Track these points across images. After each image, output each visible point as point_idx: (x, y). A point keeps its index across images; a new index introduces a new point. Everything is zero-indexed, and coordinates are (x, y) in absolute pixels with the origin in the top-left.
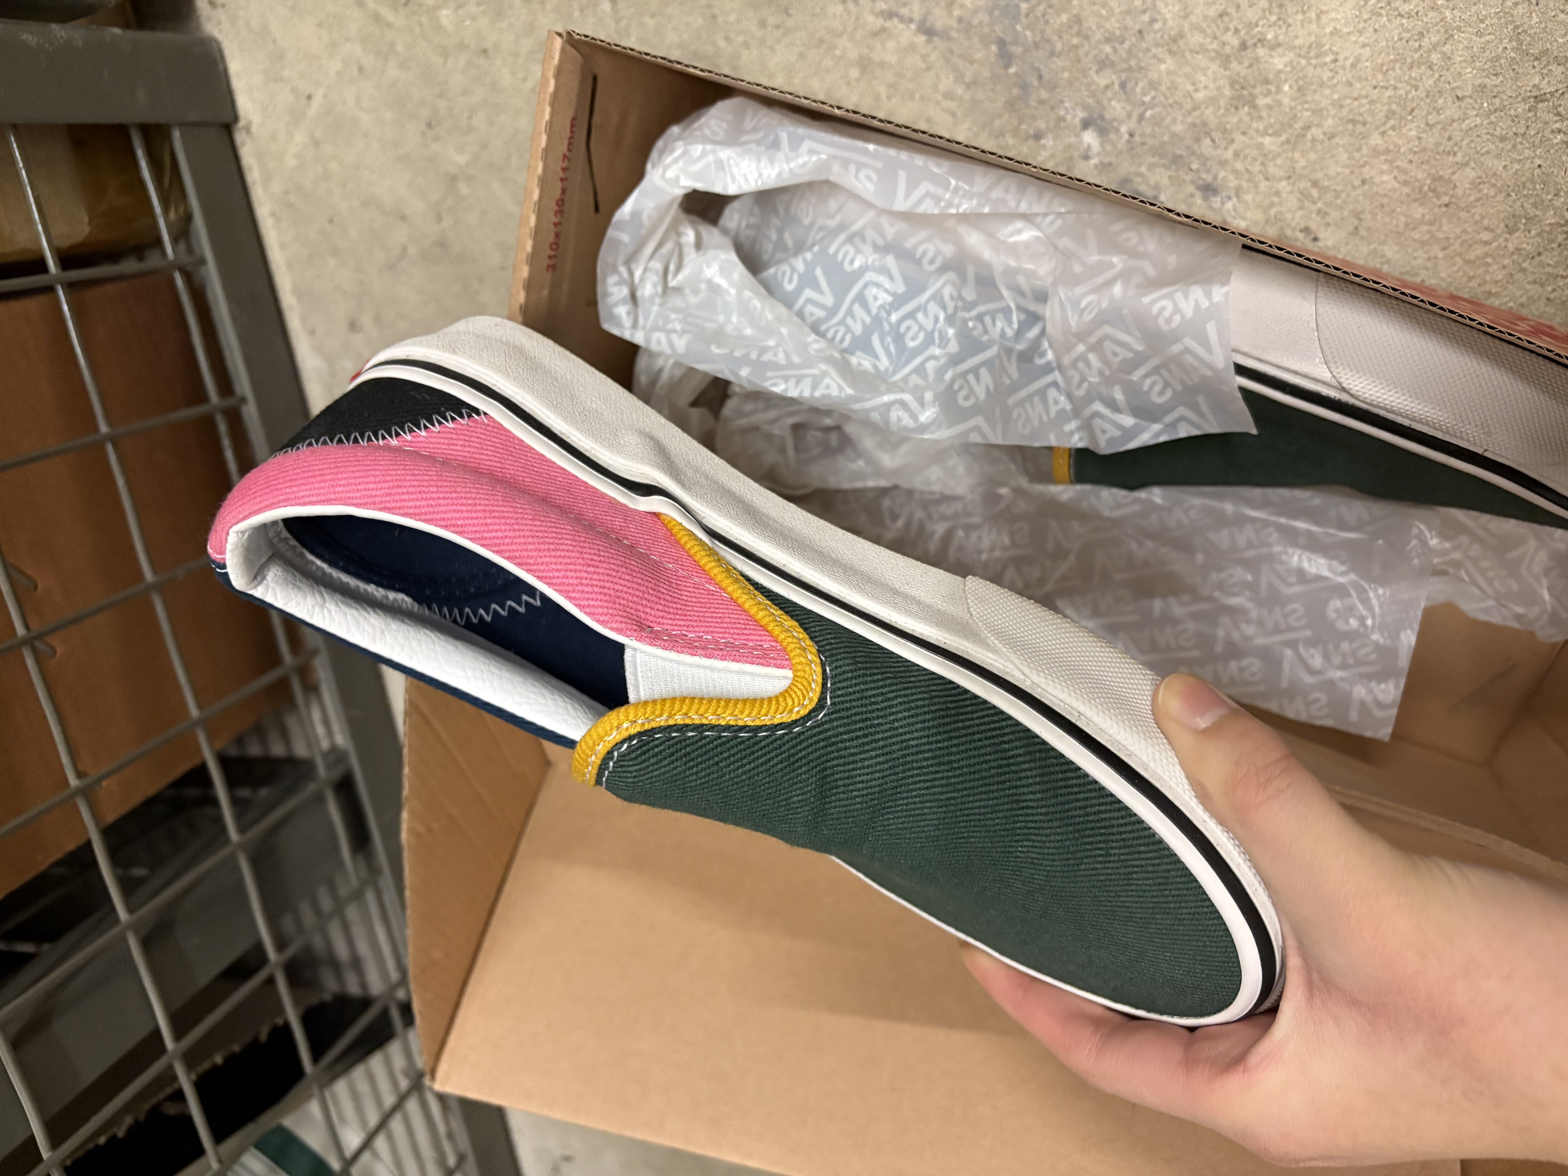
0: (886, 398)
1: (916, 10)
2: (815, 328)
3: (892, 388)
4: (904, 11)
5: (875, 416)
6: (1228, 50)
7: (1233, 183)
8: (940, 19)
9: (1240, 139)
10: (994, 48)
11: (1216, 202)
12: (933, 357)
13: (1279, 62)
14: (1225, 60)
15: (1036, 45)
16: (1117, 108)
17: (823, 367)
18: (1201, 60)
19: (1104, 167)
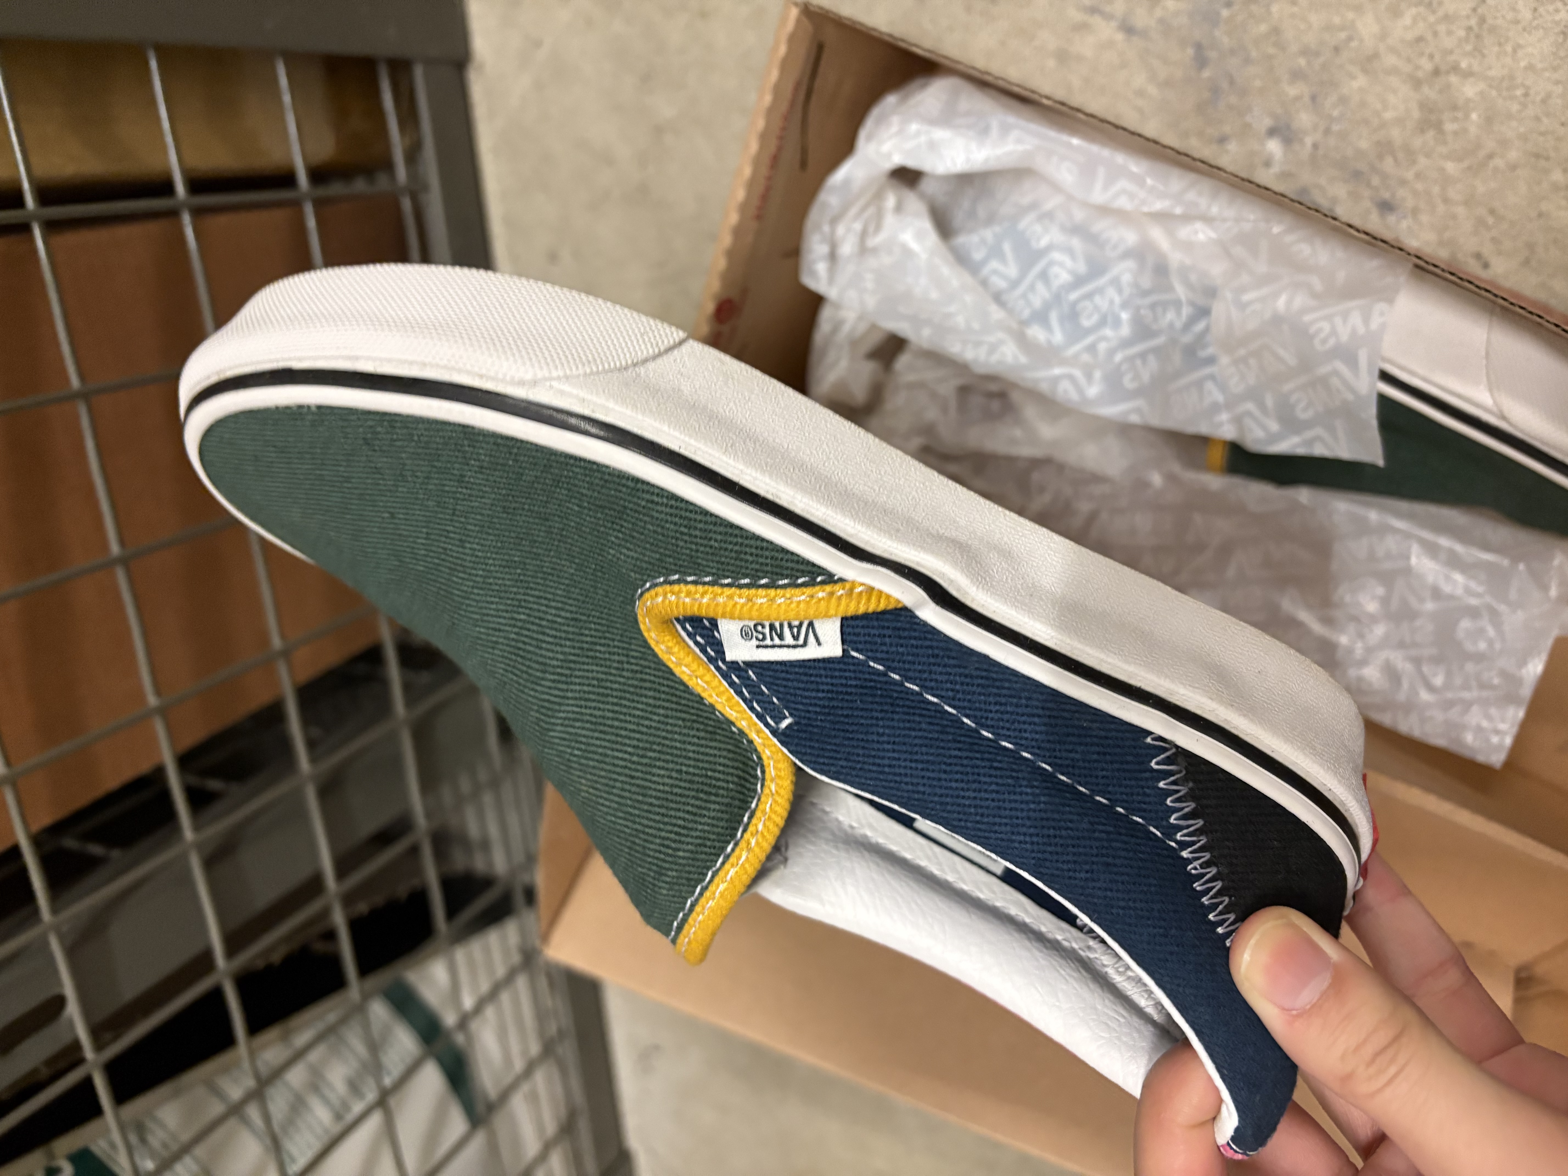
0: (1057, 371)
1: (1118, 8)
2: (998, 298)
3: (1064, 362)
4: (1108, 9)
5: (1044, 387)
6: (1420, 74)
7: (1410, 203)
8: (1142, 18)
9: (1422, 161)
10: (1190, 51)
11: (1392, 219)
12: (1104, 338)
13: (1470, 90)
14: (1417, 84)
15: (1233, 52)
16: (1304, 119)
17: (1001, 335)
18: (1394, 81)
19: (1285, 175)
